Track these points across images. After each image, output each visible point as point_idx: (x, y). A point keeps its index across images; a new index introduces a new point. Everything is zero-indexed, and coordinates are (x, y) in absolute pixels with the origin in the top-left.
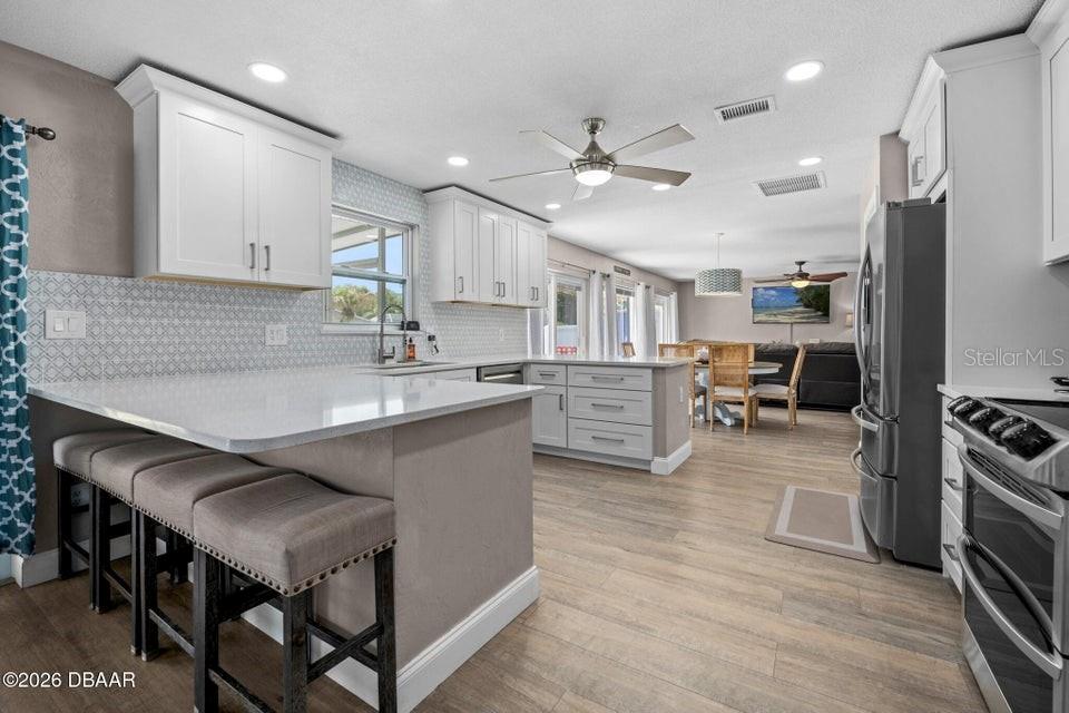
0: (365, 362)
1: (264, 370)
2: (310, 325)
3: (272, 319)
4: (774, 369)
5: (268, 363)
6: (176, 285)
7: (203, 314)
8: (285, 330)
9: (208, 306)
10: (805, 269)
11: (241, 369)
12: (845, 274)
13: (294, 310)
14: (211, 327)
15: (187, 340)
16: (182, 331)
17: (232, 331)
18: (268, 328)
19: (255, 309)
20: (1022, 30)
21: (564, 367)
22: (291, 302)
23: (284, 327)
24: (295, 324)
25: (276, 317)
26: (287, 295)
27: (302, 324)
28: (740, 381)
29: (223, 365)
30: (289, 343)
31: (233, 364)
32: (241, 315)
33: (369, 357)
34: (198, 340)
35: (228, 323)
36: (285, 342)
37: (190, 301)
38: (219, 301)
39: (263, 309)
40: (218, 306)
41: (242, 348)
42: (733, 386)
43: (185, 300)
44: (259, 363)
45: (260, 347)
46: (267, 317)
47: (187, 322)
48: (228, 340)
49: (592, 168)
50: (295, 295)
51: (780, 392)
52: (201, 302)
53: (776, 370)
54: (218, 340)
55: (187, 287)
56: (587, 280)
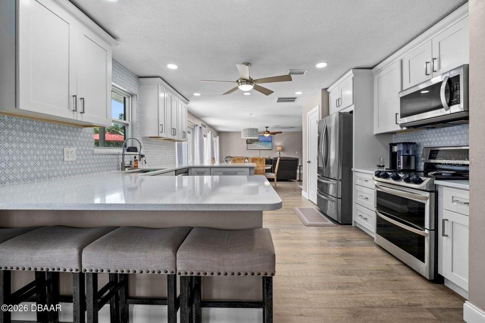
0: (114, 170)
1: (63, 177)
2: (88, 148)
3: (67, 144)
4: (269, 167)
5: (65, 173)
6: (6, 118)
7: (25, 140)
8: (75, 152)
9: (28, 134)
10: (268, 129)
11: (50, 177)
12: (281, 132)
13: (80, 139)
14: (30, 149)
15: (15, 158)
16: (11, 151)
17: (44, 152)
18: (65, 150)
19: (57, 137)
20: (371, 68)
21: (209, 169)
22: (77, 134)
23: (74, 149)
24: (80, 148)
25: (69, 143)
26: (75, 129)
27: (84, 148)
28: (262, 172)
29: (39, 175)
30: (77, 159)
31: (44, 175)
32: (49, 141)
33: (116, 168)
34: (22, 158)
35: (41, 146)
36: (74, 159)
37: (16, 130)
38: (35, 131)
39: (62, 137)
40: (35, 135)
41: (50, 163)
42: (259, 174)
43: (12, 129)
44: (60, 173)
45: (60, 163)
46: (65, 143)
47: (14, 145)
48: (42, 158)
49: (247, 84)
50: (79, 130)
51: (273, 175)
52: (23, 131)
53: (270, 168)
54: (35, 158)
55: (14, 120)
56: (193, 130)
